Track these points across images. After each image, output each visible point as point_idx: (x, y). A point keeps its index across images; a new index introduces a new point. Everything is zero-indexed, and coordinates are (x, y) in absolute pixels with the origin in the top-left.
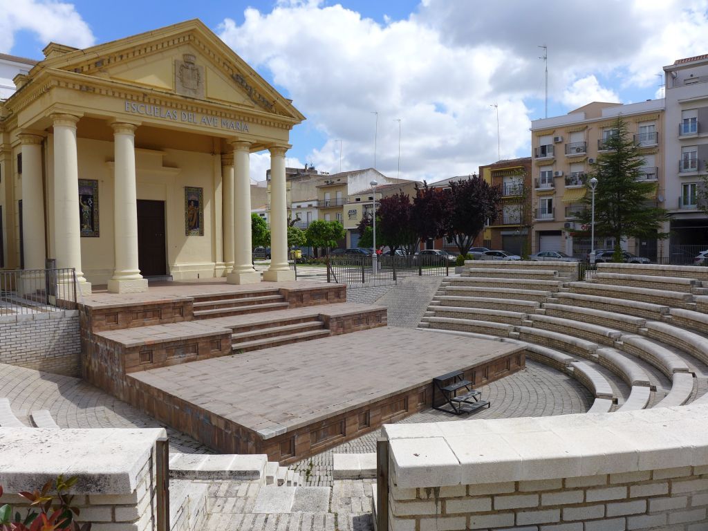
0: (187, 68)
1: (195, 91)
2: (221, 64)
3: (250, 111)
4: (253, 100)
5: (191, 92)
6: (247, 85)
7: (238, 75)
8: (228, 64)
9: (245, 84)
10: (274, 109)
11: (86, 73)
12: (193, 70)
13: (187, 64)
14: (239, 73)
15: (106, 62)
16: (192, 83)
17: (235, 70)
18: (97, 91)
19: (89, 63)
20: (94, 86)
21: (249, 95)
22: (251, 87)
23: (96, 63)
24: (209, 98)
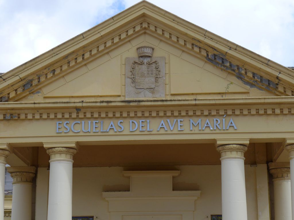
0: (142, 64)
2: (189, 46)
3: (240, 99)
4: (247, 83)
5: (147, 92)
6: (231, 65)
7: (215, 55)
8: (198, 44)
9: (228, 64)
10: (281, 89)
11: (13, 99)
12: (149, 64)
13: (141, 59)
14: (216, 52)
15: (35, 82)
16: (149, 81)
17: (210, 49)
18: (23, 116)
19: (15, 87)
20: (18, 112)
21: (240, 77)
22: (237, 66)
23: (24, 86)
24: (172, 95)
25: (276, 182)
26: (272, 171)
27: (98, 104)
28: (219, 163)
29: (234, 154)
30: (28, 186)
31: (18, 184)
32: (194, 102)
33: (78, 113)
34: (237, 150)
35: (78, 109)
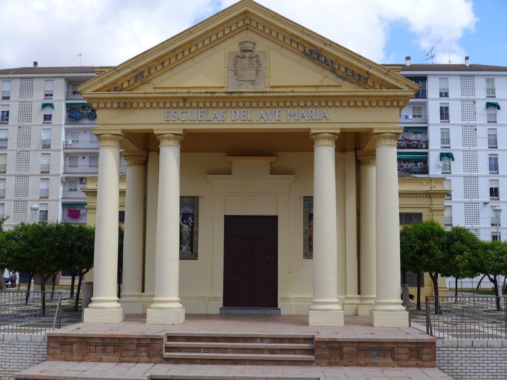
0: (244, 57)
1: (253, 82)
2: (288, 41)
3: (333, 92)
4: (340, 77)
5: (248, 85)
6: (325, 60)
7: (311, 51)
8: (296, 40)
9: (323, 59)
10: (370, 83)
11: (126, 89)
12: (251, 58)
13: (243, 53)
14: (312, 48)
15: (146, 74)
16: (250, 74)
17: (306, 45)
18: (135, 105)
19: (128, 78)
20: (131, 101)
21: (333, 71)
22: (332, 61)
23: (136, 77)
24: (271, 87)
25: (363, 168)
26: (360, 158)
27: (203, 95)
28: (312, 150)
29: (326, 142)
30: (141, 168)
31: (131, 167)
32: (291, 94)
33: (184, 103)
34: (329, 138)
35: (185, 99)
